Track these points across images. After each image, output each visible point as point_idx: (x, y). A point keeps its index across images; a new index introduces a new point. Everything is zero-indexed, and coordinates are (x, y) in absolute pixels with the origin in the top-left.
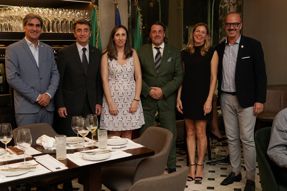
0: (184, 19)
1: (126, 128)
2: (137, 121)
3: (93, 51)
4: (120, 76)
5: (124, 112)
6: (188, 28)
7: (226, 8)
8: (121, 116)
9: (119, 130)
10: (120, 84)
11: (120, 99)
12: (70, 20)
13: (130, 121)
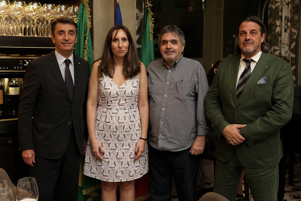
0: (224, 24)
1: (121, 178)
2: (137, 168)
3: (79, 63)
4: (115, 102)
5: (117, 155)
6: (235, 37)
7: (277, 8)
8: (113, 160)
9: (110, 181)
10: (113, 113)
11: (112, 136)
12: (50, 19)
13: (126, 169)
